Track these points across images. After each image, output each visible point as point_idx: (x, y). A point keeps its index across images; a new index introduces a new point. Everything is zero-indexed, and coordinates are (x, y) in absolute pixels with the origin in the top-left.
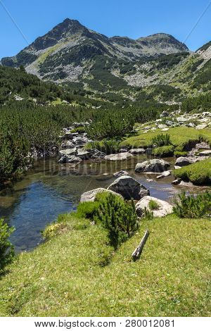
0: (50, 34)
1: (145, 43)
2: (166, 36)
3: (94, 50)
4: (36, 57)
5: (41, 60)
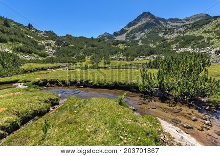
1: (187, 20)
2: (204, 15)
3: (152, 24)
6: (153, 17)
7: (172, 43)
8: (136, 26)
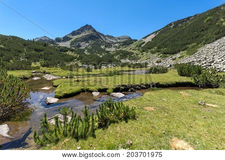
0: (79, 30)
1: (119, 39)
2: (128, 37)
3: (95, 37)
4: (71, 39)
5: (73, 40)
6: (94, 31)
7: (115, 55)
8: (80, 36)
